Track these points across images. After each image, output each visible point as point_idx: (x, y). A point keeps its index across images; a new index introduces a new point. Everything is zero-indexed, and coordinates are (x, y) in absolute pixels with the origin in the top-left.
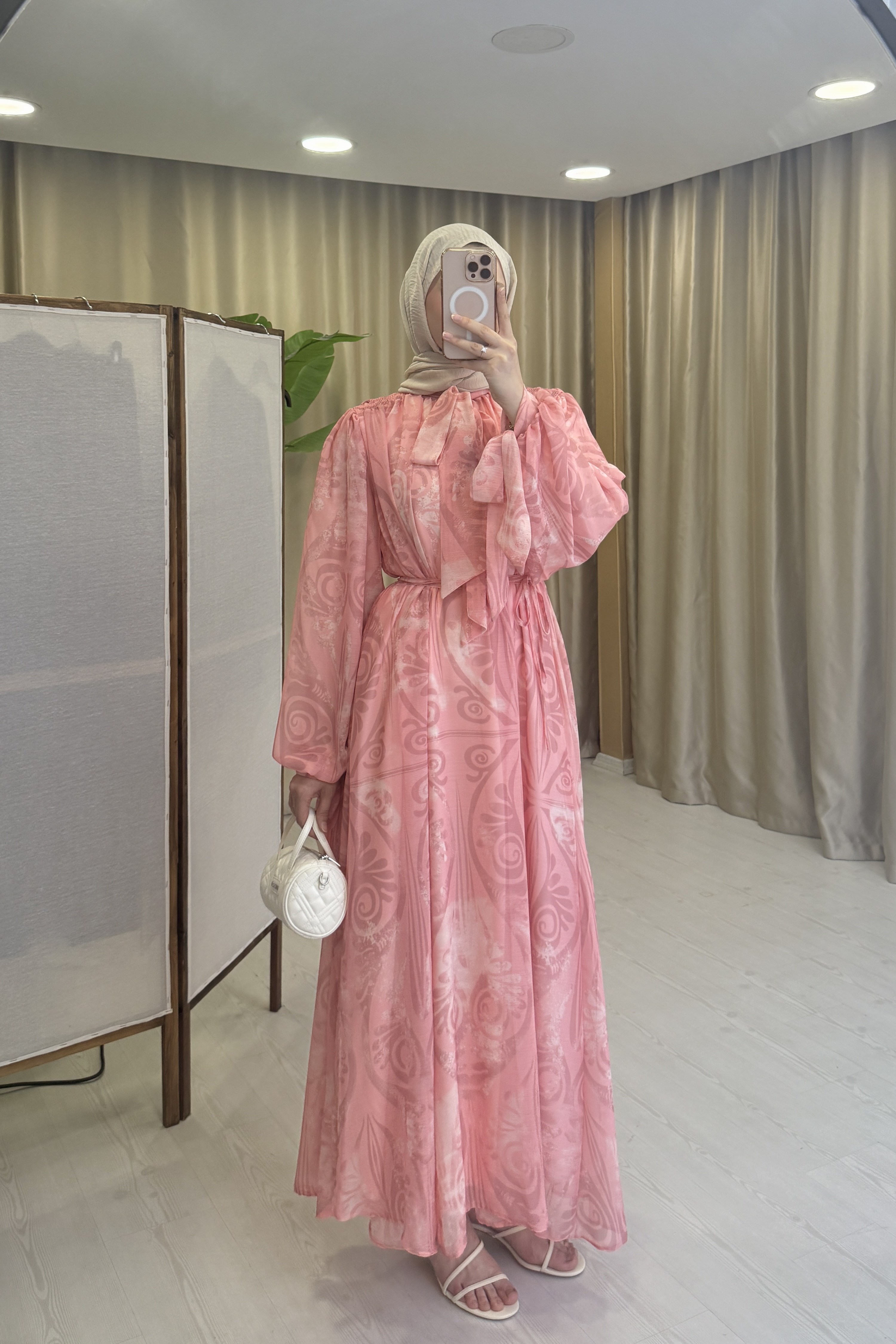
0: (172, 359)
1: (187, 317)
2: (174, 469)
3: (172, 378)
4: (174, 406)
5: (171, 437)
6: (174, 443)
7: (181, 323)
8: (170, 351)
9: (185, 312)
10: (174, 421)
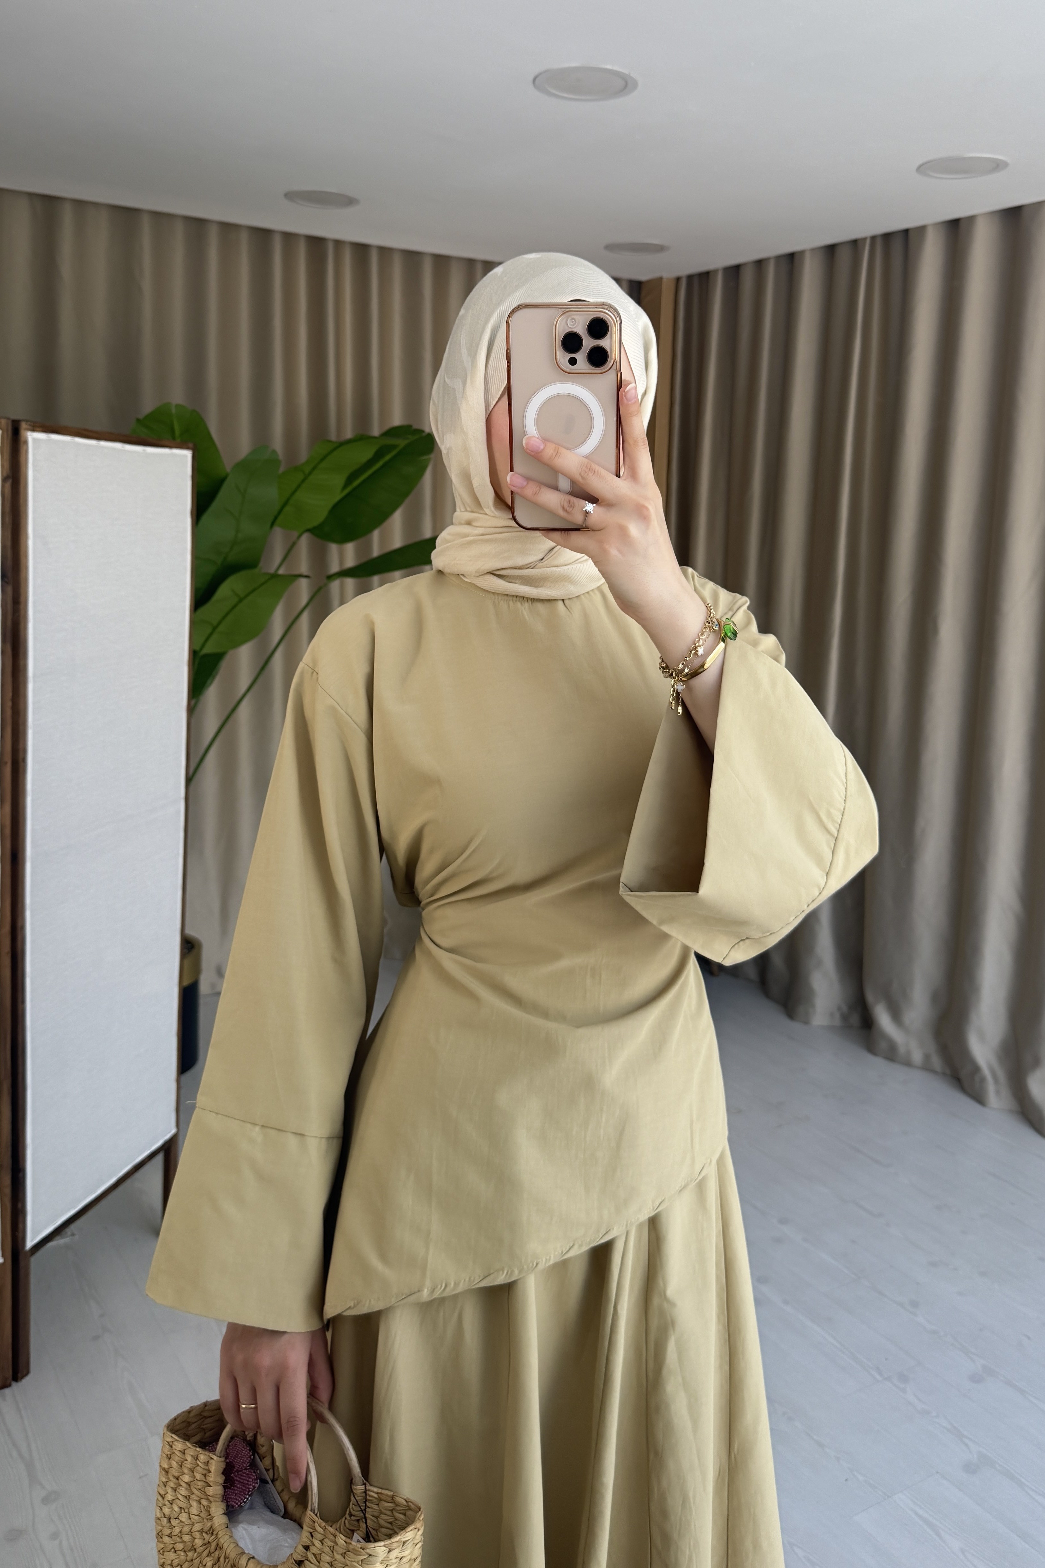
0: (8, 485)
1: (33, 430)
2: (9, 623)
3: (8, 509)
4: (9, 543)
5: (5, 582)
6: (9, 589)
7: (22, 439)
8: (5, 475)
9: (30, 425)
10: (9, 563)
